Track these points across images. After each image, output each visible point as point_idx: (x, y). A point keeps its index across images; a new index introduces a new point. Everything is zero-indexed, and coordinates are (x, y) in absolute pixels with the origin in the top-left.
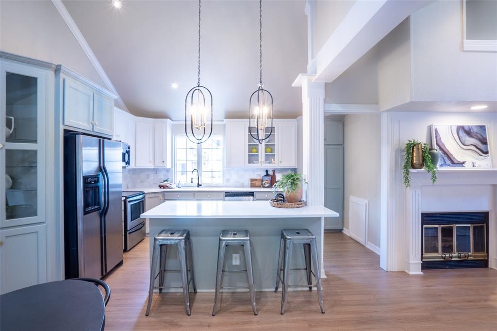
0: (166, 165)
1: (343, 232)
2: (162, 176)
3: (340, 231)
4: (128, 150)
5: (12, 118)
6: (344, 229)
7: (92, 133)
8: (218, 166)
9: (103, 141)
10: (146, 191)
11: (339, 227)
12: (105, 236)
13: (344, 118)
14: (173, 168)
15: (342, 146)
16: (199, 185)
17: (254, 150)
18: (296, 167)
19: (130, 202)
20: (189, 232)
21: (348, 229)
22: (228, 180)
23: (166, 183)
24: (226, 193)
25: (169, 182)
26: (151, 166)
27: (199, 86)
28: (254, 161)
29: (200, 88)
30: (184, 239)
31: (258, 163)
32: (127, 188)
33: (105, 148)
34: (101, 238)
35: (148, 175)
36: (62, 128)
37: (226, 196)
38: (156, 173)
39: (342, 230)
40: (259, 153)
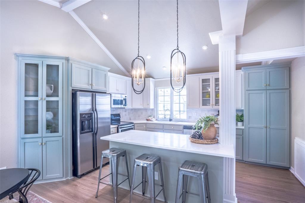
0: (150, 107)
1: (290, 170)
2: (149, 113)
3: (287, 169)
4: (125, 98)
5: (53, 85)
6: (291, 167)
7: (92, 90)
8: (183, 107)
9: (95, 94)
10: (135, 122)
11: (285, 165)
12: (96, 147)
13: (291, 64)
14: (156, 109)
15: (289, 90)
16: (170, 120)
17: (208, 96)
18: (243, 109)
19: (120, 128)
20: (126, 151)
21: (293, 168)
22: (190, 117)
23: (150, 118)
24: (184, 126)
25: (152, 117)
26: (141, 107)
27: (138, 56)
28: (207, 104)
29: (139, 58)
30: (116, 156)
31: (210, 106)
32: (130, 119)
33: (96, 97)
34: (93, 148)
35: (142, 112)
36: (70, 89)
37: (184, 128)
38: (146, 111)
39: (290, 168)
40: (211, 99)
